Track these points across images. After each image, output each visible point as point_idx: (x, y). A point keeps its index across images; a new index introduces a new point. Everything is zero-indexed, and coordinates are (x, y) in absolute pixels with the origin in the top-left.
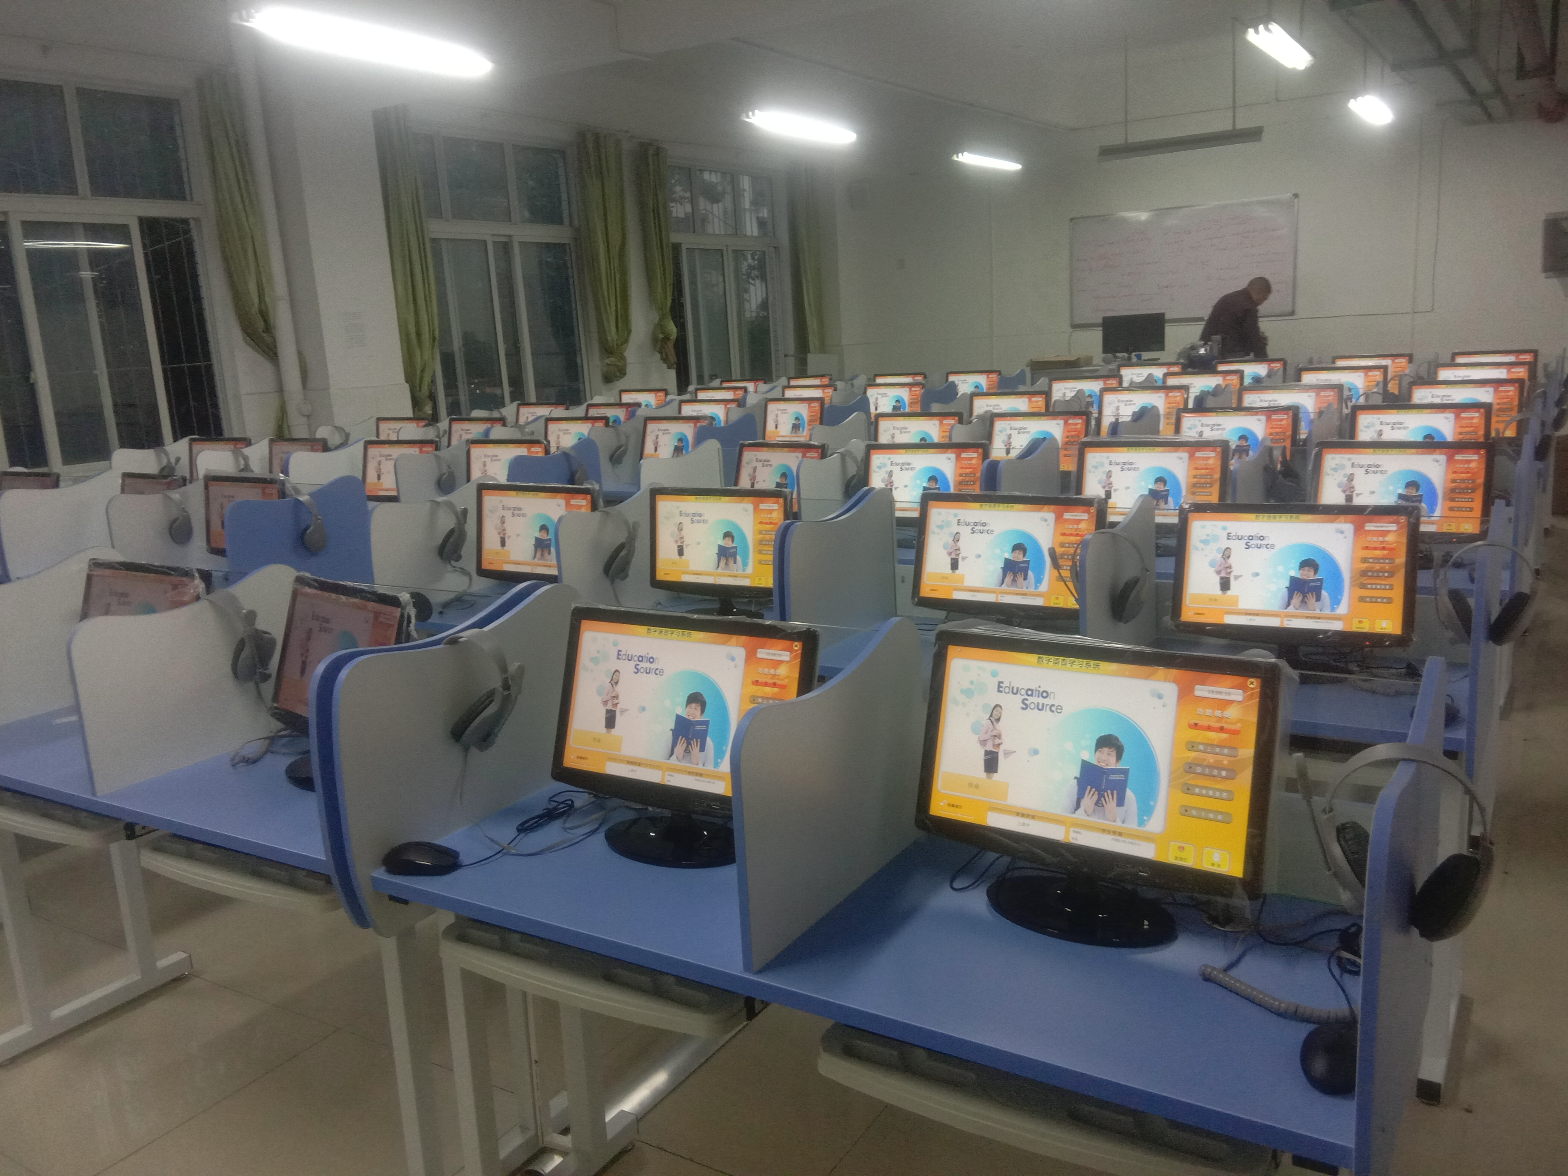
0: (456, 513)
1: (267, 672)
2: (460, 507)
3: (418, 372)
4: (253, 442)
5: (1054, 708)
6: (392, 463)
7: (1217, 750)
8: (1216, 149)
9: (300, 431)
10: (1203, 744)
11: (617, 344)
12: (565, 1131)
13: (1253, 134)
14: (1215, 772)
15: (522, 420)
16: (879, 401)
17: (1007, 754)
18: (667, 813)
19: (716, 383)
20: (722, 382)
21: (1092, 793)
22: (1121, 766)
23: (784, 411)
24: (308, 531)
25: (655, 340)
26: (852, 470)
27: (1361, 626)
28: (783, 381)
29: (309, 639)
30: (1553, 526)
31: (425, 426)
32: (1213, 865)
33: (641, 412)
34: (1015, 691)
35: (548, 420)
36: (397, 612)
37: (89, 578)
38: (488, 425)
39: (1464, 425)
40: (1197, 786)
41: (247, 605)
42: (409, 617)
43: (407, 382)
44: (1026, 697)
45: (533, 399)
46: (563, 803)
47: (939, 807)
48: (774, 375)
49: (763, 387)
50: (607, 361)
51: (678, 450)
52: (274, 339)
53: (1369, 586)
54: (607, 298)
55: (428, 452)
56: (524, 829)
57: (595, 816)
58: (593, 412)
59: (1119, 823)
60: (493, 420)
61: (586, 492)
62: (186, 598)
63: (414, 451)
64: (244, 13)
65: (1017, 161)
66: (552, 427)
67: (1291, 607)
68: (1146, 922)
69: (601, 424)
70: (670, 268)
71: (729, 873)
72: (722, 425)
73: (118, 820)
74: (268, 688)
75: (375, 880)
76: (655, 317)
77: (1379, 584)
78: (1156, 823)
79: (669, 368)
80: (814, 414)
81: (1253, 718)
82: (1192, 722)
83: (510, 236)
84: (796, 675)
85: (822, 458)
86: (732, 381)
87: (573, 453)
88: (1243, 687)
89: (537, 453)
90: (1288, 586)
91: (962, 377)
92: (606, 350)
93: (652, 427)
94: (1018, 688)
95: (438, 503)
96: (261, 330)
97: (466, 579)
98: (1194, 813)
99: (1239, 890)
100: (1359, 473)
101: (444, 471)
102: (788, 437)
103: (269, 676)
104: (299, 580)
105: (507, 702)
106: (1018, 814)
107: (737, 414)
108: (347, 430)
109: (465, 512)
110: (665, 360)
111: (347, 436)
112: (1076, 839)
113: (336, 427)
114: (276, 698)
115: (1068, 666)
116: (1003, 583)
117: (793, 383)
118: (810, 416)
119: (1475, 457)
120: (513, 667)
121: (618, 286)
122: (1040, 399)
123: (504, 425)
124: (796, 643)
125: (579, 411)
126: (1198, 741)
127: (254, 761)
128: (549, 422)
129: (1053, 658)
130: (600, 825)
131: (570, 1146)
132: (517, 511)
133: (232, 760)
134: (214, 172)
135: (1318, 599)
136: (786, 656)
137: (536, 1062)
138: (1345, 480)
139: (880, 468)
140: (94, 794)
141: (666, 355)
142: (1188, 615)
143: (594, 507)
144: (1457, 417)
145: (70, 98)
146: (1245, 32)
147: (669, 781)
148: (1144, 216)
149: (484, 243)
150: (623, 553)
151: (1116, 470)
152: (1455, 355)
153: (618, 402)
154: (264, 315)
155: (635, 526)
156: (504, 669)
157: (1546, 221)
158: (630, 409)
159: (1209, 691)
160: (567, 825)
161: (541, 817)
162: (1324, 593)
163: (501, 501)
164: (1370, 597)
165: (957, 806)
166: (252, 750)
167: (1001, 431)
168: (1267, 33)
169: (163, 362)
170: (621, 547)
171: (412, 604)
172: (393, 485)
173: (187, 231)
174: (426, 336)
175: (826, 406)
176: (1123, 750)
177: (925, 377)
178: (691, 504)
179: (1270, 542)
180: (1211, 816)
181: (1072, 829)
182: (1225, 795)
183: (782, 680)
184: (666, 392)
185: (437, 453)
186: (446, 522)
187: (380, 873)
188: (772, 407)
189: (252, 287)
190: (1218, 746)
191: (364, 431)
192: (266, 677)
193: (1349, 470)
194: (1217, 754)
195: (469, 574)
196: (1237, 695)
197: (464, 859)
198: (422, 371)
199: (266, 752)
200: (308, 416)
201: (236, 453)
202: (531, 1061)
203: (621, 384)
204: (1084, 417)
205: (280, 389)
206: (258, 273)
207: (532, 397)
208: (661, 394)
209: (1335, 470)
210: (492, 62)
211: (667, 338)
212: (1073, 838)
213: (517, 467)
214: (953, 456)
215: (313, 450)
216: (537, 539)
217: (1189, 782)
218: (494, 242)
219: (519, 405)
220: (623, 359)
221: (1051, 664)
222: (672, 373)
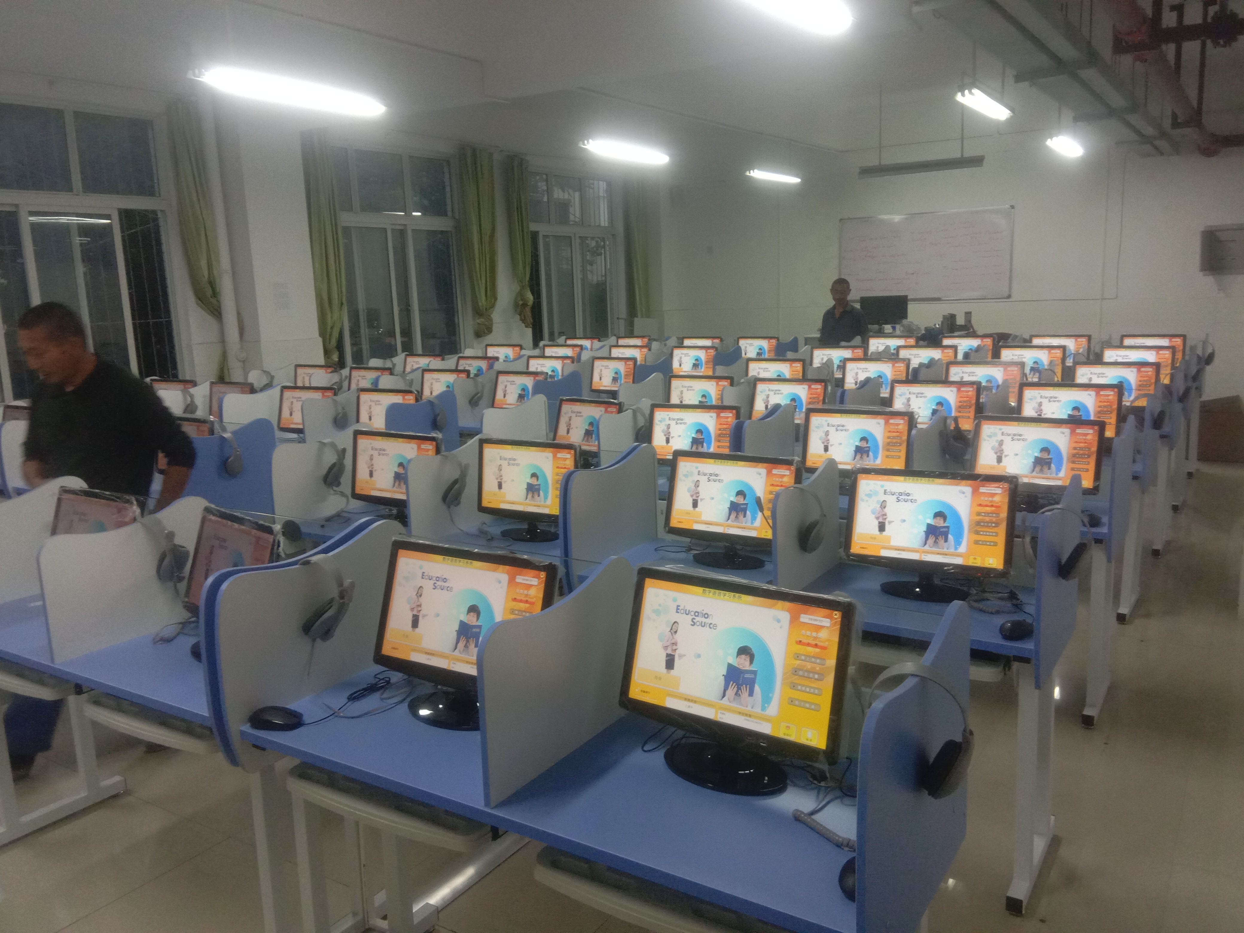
0: (337, 451)
1: (182, 575)
2: (341, 447)
3: (329, 328)
4: (198, 383)
5: (711, 626)
6: (301, 403)
7: (813, 660)
8: (947, 172)
9: (236, 375)
10: (804, 655)
11: (486, 309)
12: (385, 918)
13: (977, 161)
14: (811, 675)
15: (408, 369)
16: (682, 360)
17: (681, 656)
18: (451, 690)
19: (561, 340)
20: (566, 339)
21: (733, 686)
22: (753, 668)
23: (607, 367)
24: (230, 460)
25: (516, 305)
26: (641, 422)
27: (975, 561)
28: (612, 340)
29: (211, 553)
30: (1198, 470)
31: (331, 372)
32: (807, 740)
33: (498, 366)
34: (687, 613)
35: (425, 371)
36: (271, 538)
37: (59, 500)
38: (377, 373)
39: (1103, 400)
40: (799, 685)
41: (169, 527)
42: (279, 542)
43: (320, 336)
44: (694, 617)
45: (420, 351)
46: (383, 679)
47: (635, 693)
48: (610, 334)
49: (597, 344)
50: (478, 321)
51: (521, 397)
52: (218, 301)
53: (982, 533)
54: (478, 272)
55: (328, 397)
56: (353, 698)
57: (402, 691)
58: (463, 364)
59: (749, 708)
60: (382, 369)
61: (433, 439)
62: (127, 520)
63: (317, 395)
64: (197, 71)
65: (797, 176)
66: (427, 376)
67: (927, 545)
68: (766, 778)
69: (464, 376)
70: (529, 249)
71: (475, 736)
72: (560, 377)
73: (67, 681)
74: (182, 586)
75: (243, 733)
76: (516, 287)
77: (989, 532)
78: (773, 710)
79: (526, 327)
80: (629, 370)
81: (836, 639)
82: (798, 640)
83: (405, 225)
84: (541, 595)
85: (618, 413)
86: (575, 338)
87: (436, 401)
88: (830, 617)
89: (410, 400)
90: (925, 530)
91: (750, 341)
92: (477, 313)
93: (502, 378)
94: (689, 611)
95: (324, 444)
96: (209, 296)
97: (344, 500)
98: (797, 703)
99: (821, 757)
100: (1007, 440)
101: (340, 411)
102: (608, 386)
103: (184, 578)
104: (207, 510)
105: (342, 609)
106: (686, 699)
107: (571, 368)
108: (273, 374)
109: (344, 451)
110: (523, 320)
111: (272, 377)
112: (722, 719)
113: (265, 372)
114: (187, 594)
115: (722, 596)
116: (729, 519)
117: (622, 342)
118: (626, 372)
119: (1091, 431)
120: (347, 582)
121: (488, 264)
122: (799, 365)
123: (391, 374)
124: (542, 573)
125: (450, 362)
126: (801, 653)
127: (168, 640)
128: (425, 372)
129: (712, 590)
130: (407, 697)
131: (387, 927)
132: (382, 452)
133: (154, 639)
134: (177, 175)
135: (946, 540)
136: (535, 582)
137: (364, 866)
138: (997, 445)
139: (660, 421)
140: (52, 660)
141: (524, 316)
142: (855, 549)
143: (438, 451)
144: (1098, 394)
145: (69, 120)
146: (955, 94)
147: (453, 667)
148: (897, 218)
149: (385, 230)
150: (457, 486)
151: (832, 430)
152: (1123, 337)
153: (484, 355)
154: (212, 284)
155: (467, 467)
156: (340, 584)
157: (1203, 232)
158: (490, 361)
159: (809, 619)
160: (385, 696)
161: (365, 690)
162: (950, 537)
163: (371, 444)
164: (983, 541)
165: (647, 692)
166: (169, 632)
167: (761, 392)
168: (971, 96)
169: (133, 318)
170: (455, 482)
171: (281, 533)
172: (300, 421)
173: (156, 220)
174: (336, 302)
175: (638, 363)
176: (754, 657)
177: (722, 340)
178: (509, 452)
179: (914, 498)
180: (807, 705)
181: (719, 711)
182: (816, 691)
183: (533, 598)
184: (521, 347)
185: (335, 398)
186: (330, 458)
187: (247, 728)
188: (597, 363)
189: (203, 263)
190: (813, 657)
191: (283, 378)
192: (180, 579)
193: (1000, 438)
194: (812, 662)
195: (346, 496)
196: (826, 622)
197: (306, 719)
198: (332, 328)
199: (178, 634)
200: (244, 362)
201: (185, 392)
202: (360, 864)
203: (488, 339)
204: (823, 384)
205: (223, 341)
206: (208, 250)
207: (419, 348)
208: (517, 349)
209: (990, 437)
210: (385, 106)
211: (525, 305)
212: (720, 718)
213: (392, 412)
214: (714, 415)
215: (243, 392)
216: (396, 473)
217: (794, 681)
218: (392, 230)
219: (407, 355)
220: (491, 320)
221: (711, 594)
222: (529, 332)
